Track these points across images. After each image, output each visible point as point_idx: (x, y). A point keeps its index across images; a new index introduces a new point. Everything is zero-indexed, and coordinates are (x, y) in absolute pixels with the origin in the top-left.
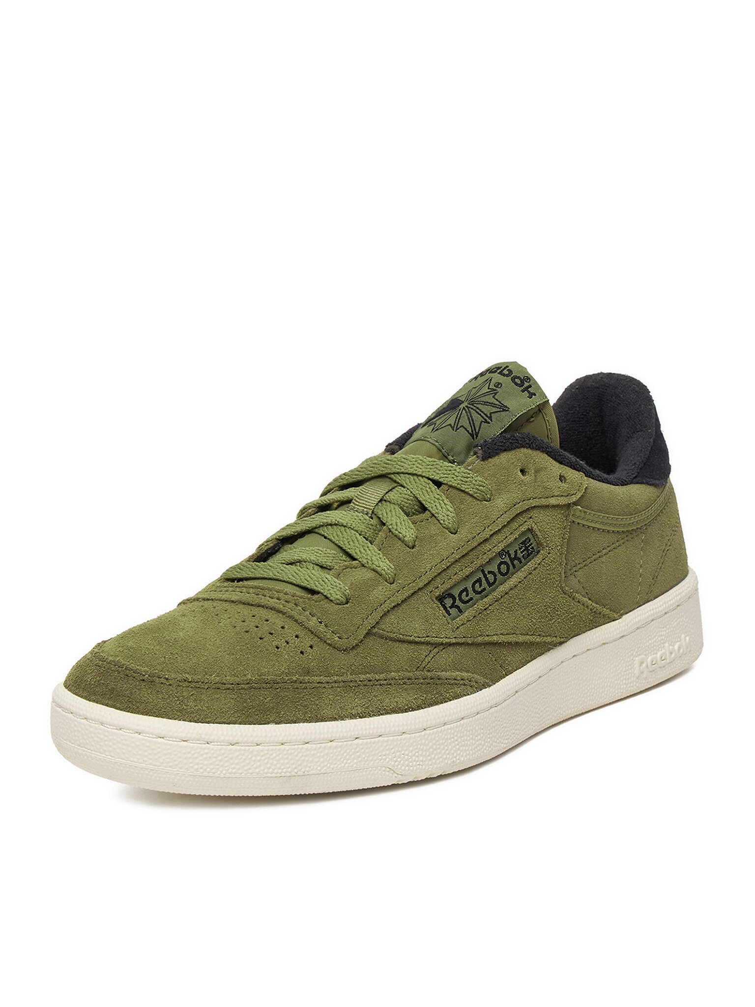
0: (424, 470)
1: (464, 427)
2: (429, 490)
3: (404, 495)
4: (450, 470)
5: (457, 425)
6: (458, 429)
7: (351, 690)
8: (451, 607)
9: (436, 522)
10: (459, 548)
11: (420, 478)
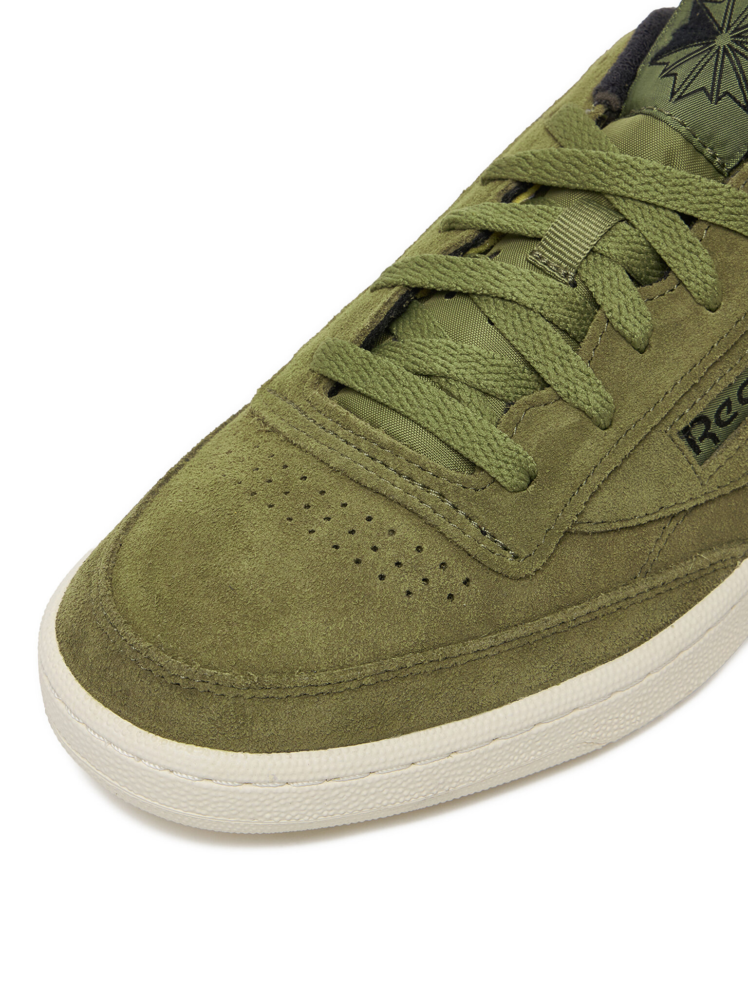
0: (668, 196)
1: (730, 95)
2: (675, 234)
3: (633, 246)
4: (712, 195)
5: (718, 91)
6: (720, 99)
7: (531, 648)
8: (701, 439)
9: (686, 294)
10: (723, 338)
11: (661, 210)
